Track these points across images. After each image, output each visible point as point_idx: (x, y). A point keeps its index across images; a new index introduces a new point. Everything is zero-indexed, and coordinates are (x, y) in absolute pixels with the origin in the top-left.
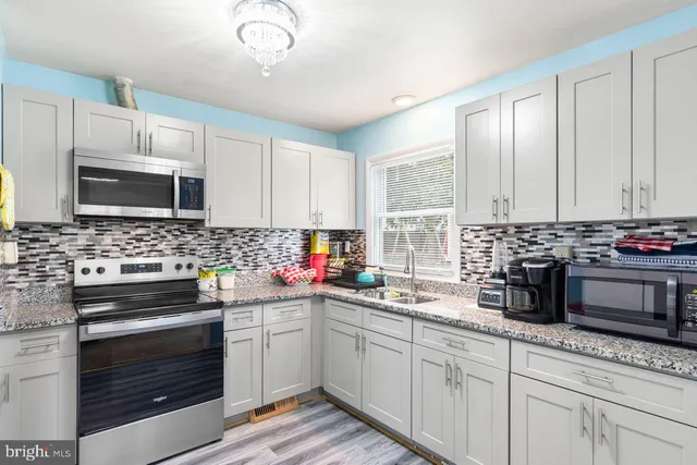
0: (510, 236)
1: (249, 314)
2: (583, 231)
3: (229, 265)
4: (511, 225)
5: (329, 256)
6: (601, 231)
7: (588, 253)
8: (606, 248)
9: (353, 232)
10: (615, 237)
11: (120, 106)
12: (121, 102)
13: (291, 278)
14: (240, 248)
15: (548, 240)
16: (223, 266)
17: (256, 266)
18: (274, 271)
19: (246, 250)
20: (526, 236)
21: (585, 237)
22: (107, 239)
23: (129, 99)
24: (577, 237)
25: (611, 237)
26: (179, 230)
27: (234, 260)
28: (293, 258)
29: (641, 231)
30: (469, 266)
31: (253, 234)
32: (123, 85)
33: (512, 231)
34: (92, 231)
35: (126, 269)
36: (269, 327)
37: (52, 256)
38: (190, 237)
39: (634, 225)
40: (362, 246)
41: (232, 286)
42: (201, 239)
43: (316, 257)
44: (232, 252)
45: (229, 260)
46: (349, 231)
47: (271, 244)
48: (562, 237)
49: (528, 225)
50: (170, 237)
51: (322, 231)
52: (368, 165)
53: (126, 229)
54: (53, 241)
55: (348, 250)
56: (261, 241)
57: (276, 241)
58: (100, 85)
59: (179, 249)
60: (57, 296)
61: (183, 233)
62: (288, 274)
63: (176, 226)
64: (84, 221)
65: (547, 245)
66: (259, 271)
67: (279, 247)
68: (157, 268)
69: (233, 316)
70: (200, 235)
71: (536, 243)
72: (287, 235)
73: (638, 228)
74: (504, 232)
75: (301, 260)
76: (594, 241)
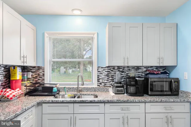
0: (115, 70)
2: (136, 69)
4: (116, 66)
6: (141, 69)
7: (138, 74)
8: (142, 73)
10: (144, 70)
15: (127, 71)
20: (121, 70)
21: (137, 70)
24: (135, 70)
25: (143, 70)
29: (149, 69)
30: (101, 81)
33: (116, 68)
39: (148, 67)
40: (41, 74)
48: (131, 70)
49: (121, 66)
51: (18, 66)
65: (127, 73)
71: (124, 72)
73: (149, 68)
74: (114, 69)
76: (139, 71)
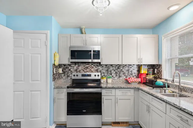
1: (111, 91)
3: (111, 76)
5: (147, 74)
9: (157, 65)
11: (82, 34)
12: (82, 33)
13: (130, 81)
14: (115, 70)
16: (109, 76)
17: (120, 77)
18: (126, 78)
19: (117, 71)
22: (80, 68)
23: (84, 32)
26: (97, 65)
27: (113, 74)
28: (133, 74)
31: (119, 66)
32: (82, 28)
34: (77, 66)
35: (83, 75)
36: (117, 97)
37: (70, 72)
38: (99, 67)
40: (161, 71)
41: (111, 82)
42: (103, 68)
43: (142, 74)
44: (112, 72)
45: (111, 74)
46: (156, 65)
47: (125, 70)
50: (94, 67)
51: (144, 65)
52: (163, 38)
53: (84, 65)
54: (70, 68)
55: (156, 72)
56: (121, 69)
57: (127, 68)
58: (79, 29)
59: (97, 71)
60: (70, 81)
61: (98, 66)
62: (129, 80)
63: (96, 64)
64: (75, 63)
66: (121, 78)
67: (128, 70)
68: (90, 75)
69: (105, 91)
70: (103, 67)
72: (131, 66)
75: (137, 75)
